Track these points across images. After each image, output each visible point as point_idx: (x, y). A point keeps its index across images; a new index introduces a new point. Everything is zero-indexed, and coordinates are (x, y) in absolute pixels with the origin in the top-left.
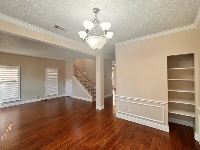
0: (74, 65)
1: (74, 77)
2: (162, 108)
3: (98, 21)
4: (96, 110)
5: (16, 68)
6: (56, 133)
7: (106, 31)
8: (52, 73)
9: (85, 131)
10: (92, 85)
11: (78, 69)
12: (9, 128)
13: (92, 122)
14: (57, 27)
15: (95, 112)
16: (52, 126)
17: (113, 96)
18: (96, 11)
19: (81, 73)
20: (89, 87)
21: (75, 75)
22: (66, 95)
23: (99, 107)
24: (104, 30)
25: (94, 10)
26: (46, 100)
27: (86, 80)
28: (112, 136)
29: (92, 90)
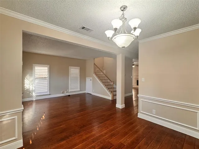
0: (94, 64)
1: (94, 75)
2: (197, 112)
3: (126, 19)
4: (117, 108)
5: (46, 67)
6: (81, 125)
7: (135, 29)
8: (74, 71)
9: (107, 127)
10: (112, 84)
11: (98, 68)
12: (43, 116)
13: (113, 119)
14: (83, 28)
15: (116, 110)
16: (77, 119)
17: (132, 95)
18: (124, 8)
19: (101, 71)
20: (109, 85)
21: (95, 73)
22: (86, 92)
23: (120, 105)
24: (132, 27)
25: (121, 8)
26: (69, 96)
27: (106, 78)
28: (136, 136)
29: (112, 88)
